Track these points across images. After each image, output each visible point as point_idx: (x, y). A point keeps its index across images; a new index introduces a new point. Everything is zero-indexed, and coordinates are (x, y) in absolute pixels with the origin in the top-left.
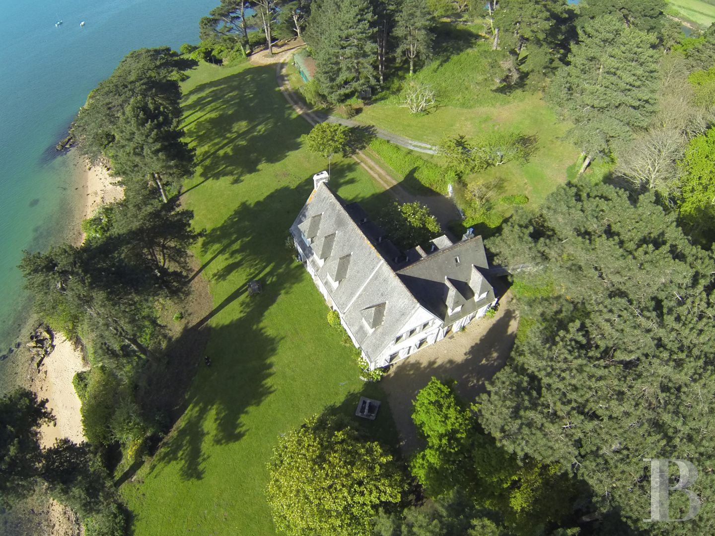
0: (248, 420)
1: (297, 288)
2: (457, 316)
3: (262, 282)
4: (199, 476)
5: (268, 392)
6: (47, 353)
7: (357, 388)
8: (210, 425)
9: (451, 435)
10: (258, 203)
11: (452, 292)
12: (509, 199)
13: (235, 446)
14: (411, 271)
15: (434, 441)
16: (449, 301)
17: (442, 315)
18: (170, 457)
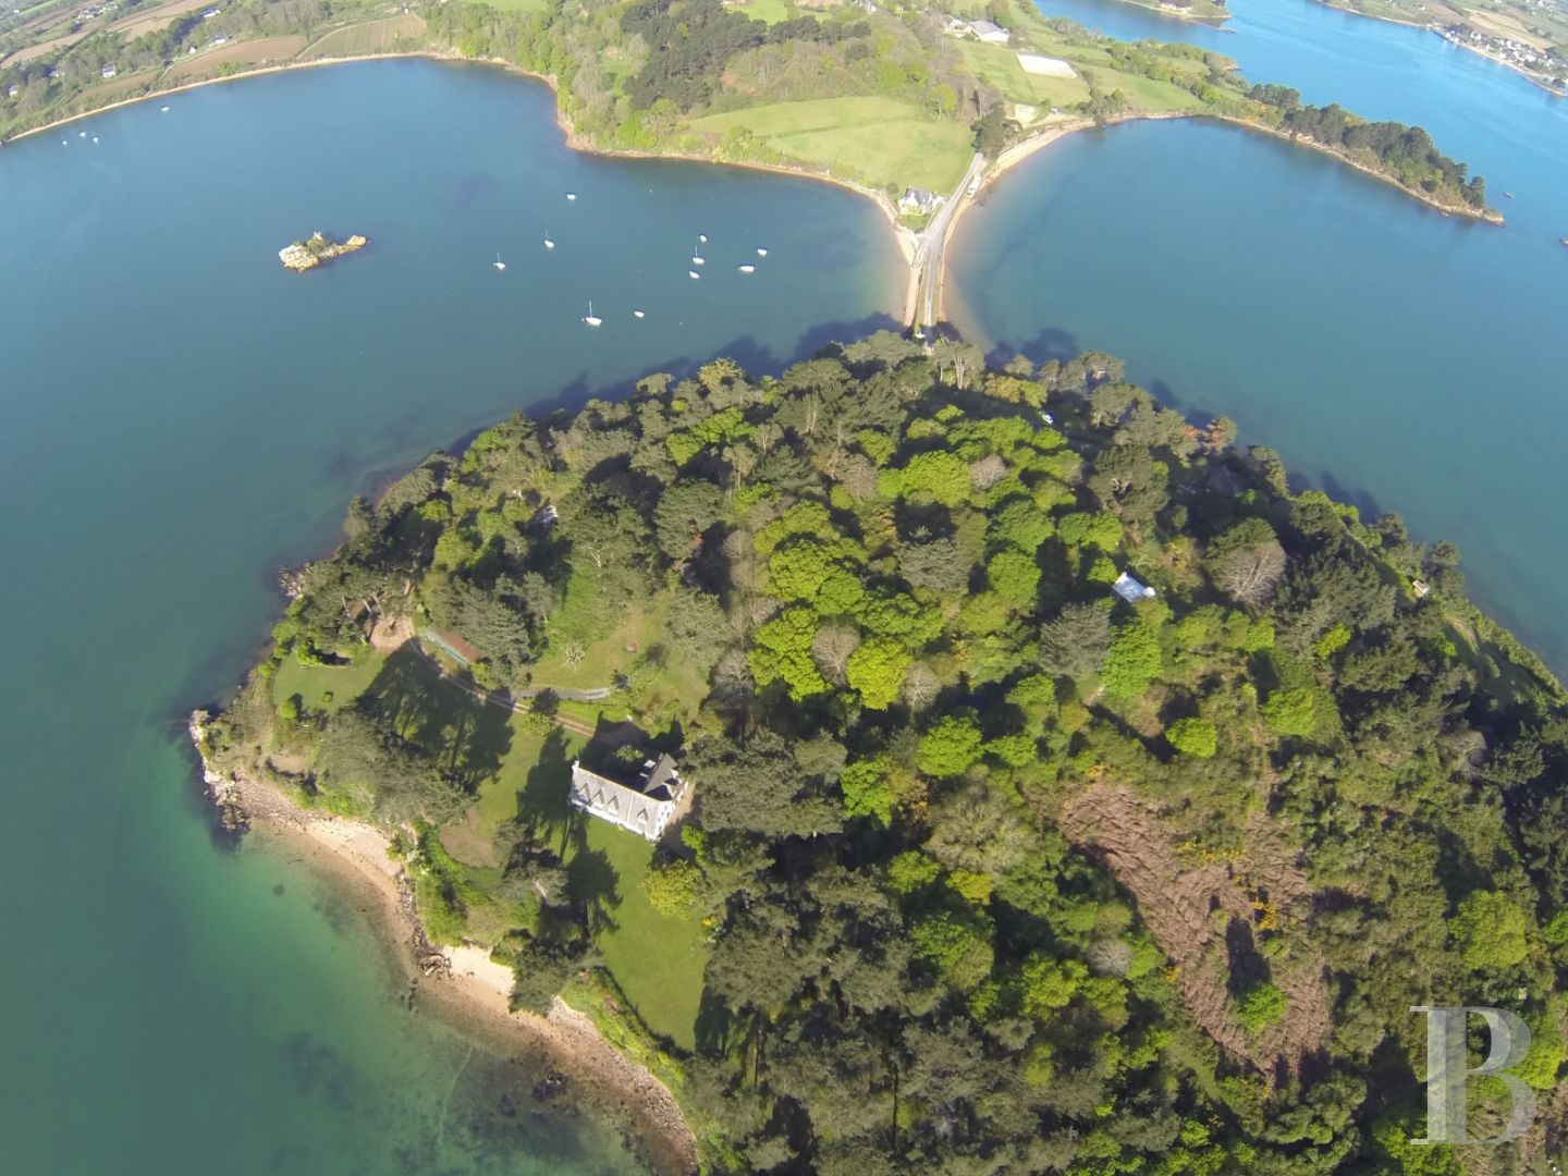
0: (619, 890)
1: (591, 822)
2: (676, 795)
3: (571, 831)
4: (618, 927)
5: (618, 875)
6: (449, 966)
7: (654, 850)
8: (604, 905)
9: (703, 842)
10: (526, 788)
11: (669, 787)
12: (668, 707)
13: (623, 905)
14: (651, 786)
15: (698, 848)
16: (670, 791)
17: (669, 798)
18: (598, 931)
